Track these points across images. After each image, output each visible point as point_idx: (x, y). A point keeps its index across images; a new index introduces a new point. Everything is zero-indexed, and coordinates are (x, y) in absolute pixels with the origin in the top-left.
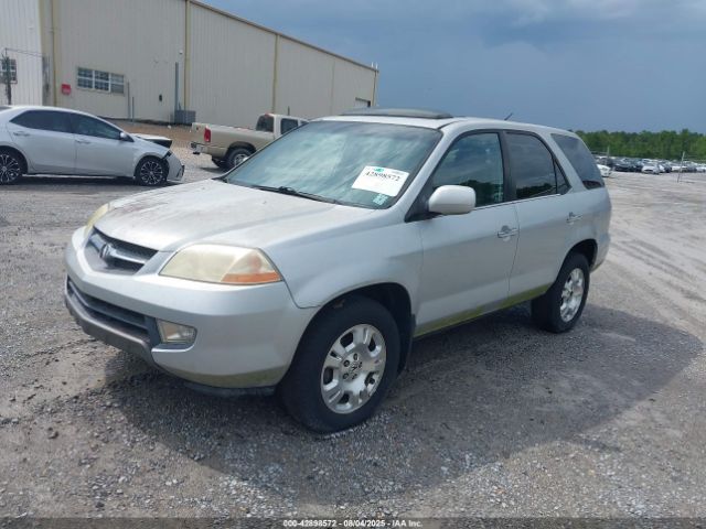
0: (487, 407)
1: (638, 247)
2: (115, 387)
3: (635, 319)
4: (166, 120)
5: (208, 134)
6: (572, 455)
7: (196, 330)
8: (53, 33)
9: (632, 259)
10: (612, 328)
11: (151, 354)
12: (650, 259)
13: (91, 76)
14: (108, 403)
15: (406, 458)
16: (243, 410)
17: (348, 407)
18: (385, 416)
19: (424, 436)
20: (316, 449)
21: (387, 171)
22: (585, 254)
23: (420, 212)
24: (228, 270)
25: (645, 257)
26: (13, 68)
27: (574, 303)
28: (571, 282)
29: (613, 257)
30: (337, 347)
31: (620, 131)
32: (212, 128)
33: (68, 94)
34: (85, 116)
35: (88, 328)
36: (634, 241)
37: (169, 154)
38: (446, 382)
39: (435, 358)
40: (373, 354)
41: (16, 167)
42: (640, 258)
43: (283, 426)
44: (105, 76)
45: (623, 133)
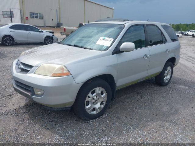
0: (140, 110)
1: (190, 58)
2: (27, 106)
3: (188, 81)
4: (54, 26)
5: (65, 29)
6: (166, 127)
7: (44, 91)
8: (23, 3)
9: (188, 62)
10: (180, 84)
11: (32, 98)
12: (193, 62)
13: (33, 14)
14: (24, 111)
15: (112, 128)
16: (64, 113)
17: (95, 112)
18: (108, 114)
19: (119, 121)
20: (85, 126)
21: (107, 38)
22: (172, 62)
23: (117, 51)
24: (54, 72)
25: (192, 61)
26: (13, 13)
27: (168, 77)
28: (167, 71)
29: (181, 61)
30: (90, 95)
31: (185, 24)
32: (66, 28)
33: (27, 20)
34: (30, 26)
35: (16, 90)
36: (188, 56)
37: (53, 35)
38: (127, 103)
39: (125, 95)
40: (102, 96)
41: (11, 41)
42: (190, 62)
43: (76, 118)
44: (37, 14)
45: (186, 24)
